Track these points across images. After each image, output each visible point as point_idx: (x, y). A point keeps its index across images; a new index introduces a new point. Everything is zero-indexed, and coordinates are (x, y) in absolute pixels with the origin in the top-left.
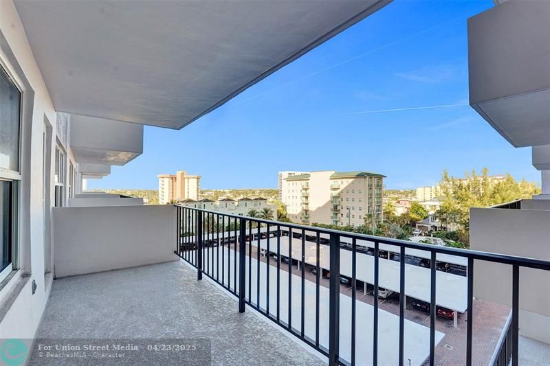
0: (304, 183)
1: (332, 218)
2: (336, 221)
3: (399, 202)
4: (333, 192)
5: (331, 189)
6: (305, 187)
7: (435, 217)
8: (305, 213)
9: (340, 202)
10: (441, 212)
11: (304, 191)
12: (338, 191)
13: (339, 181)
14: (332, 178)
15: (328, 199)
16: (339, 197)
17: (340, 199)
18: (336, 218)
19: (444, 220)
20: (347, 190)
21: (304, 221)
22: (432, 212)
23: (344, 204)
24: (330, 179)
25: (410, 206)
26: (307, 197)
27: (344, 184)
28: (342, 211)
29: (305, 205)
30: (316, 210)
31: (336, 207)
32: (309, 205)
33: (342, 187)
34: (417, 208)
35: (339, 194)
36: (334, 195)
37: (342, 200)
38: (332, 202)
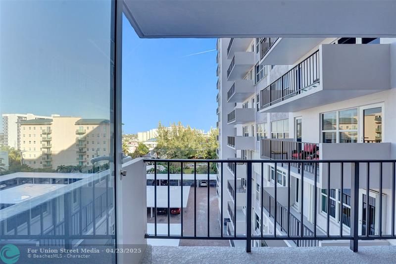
0: (45, 127)
1: (78, 159)
2: (82, 162)
3: (130, 143)
4: (78, 136)
5: (77, 134)
6: (46, 131)
7: (153, 151)
8: (46, 157)
9: (85, 145)
10: (156, 148)
11: (46, 136)
12: (84, 135)
13: (85, 127)
14: (78, 123)
15: (74, 141)
16: (84, 141)
17: (86, 143)
18: (82, 159)
19: (158, 154)
20: (92, 134)
21: (45, 166)
22: (151, 149)
23: (90, 146)
24: (76, 124)
25: (137, 145)
26: (48, 142)
27: (89, 129)
28: (88, 153)
29: (46, 150)
30: (59, 154)
31: (81, 150)
32: (51, 149)
33: (88, 132)
34: (142, 146)
35: (85, 138)
36: (79, 139)
37: (88, 143)
38: (77, 145)
